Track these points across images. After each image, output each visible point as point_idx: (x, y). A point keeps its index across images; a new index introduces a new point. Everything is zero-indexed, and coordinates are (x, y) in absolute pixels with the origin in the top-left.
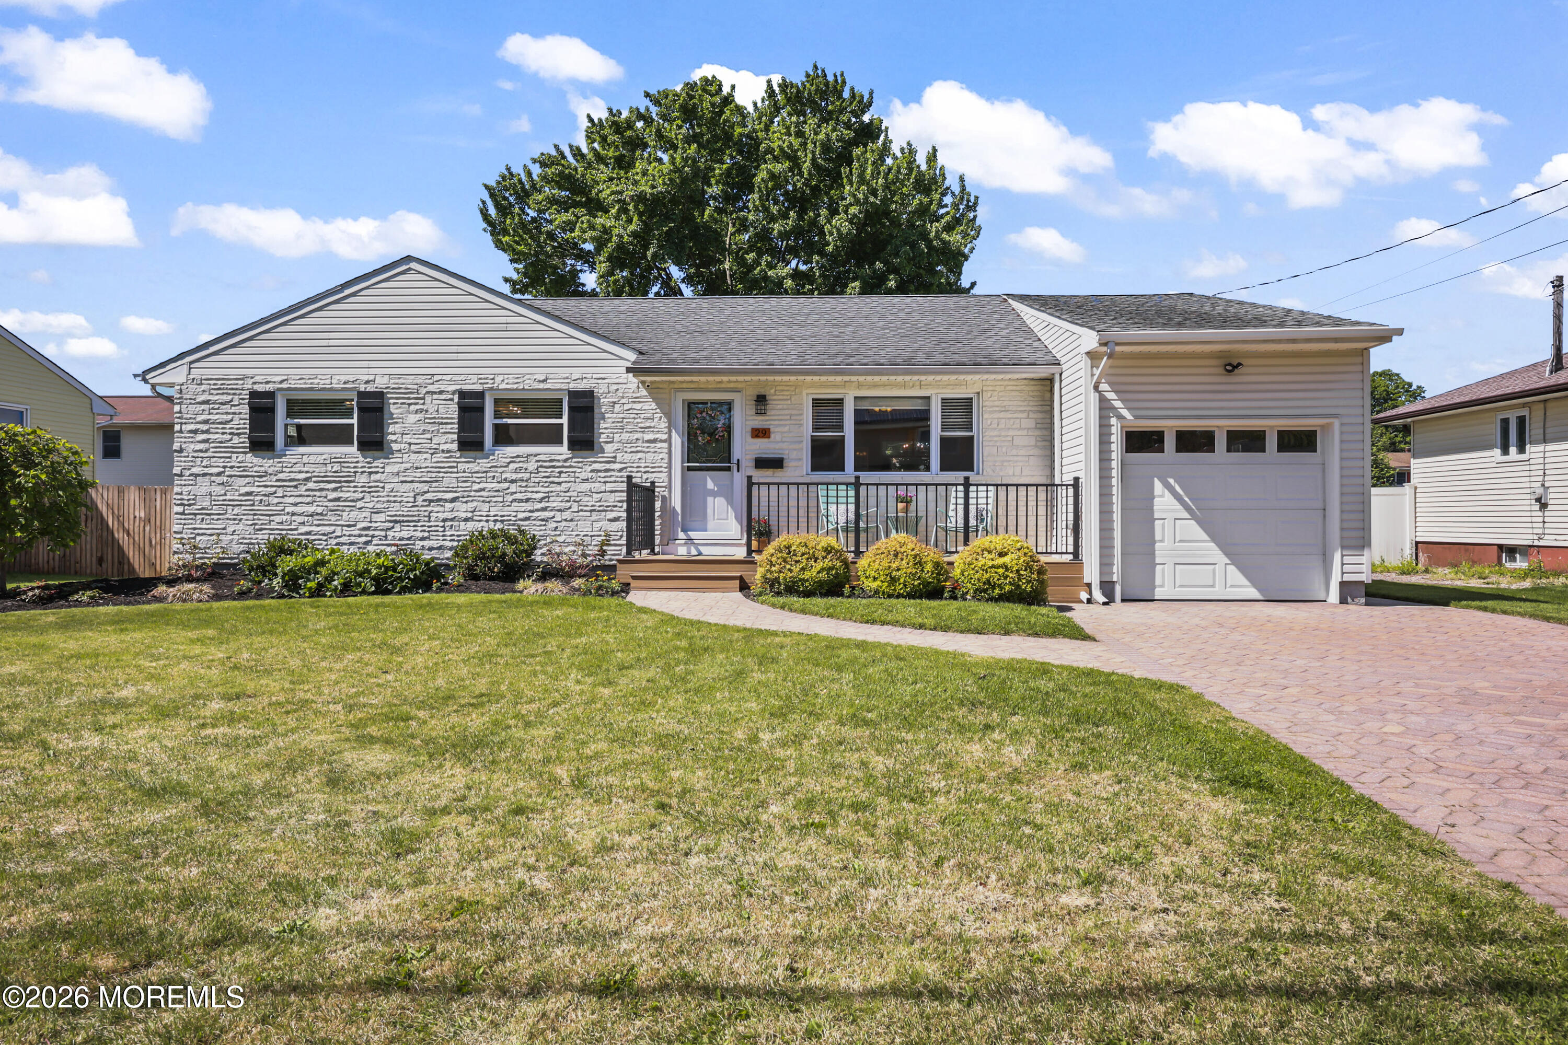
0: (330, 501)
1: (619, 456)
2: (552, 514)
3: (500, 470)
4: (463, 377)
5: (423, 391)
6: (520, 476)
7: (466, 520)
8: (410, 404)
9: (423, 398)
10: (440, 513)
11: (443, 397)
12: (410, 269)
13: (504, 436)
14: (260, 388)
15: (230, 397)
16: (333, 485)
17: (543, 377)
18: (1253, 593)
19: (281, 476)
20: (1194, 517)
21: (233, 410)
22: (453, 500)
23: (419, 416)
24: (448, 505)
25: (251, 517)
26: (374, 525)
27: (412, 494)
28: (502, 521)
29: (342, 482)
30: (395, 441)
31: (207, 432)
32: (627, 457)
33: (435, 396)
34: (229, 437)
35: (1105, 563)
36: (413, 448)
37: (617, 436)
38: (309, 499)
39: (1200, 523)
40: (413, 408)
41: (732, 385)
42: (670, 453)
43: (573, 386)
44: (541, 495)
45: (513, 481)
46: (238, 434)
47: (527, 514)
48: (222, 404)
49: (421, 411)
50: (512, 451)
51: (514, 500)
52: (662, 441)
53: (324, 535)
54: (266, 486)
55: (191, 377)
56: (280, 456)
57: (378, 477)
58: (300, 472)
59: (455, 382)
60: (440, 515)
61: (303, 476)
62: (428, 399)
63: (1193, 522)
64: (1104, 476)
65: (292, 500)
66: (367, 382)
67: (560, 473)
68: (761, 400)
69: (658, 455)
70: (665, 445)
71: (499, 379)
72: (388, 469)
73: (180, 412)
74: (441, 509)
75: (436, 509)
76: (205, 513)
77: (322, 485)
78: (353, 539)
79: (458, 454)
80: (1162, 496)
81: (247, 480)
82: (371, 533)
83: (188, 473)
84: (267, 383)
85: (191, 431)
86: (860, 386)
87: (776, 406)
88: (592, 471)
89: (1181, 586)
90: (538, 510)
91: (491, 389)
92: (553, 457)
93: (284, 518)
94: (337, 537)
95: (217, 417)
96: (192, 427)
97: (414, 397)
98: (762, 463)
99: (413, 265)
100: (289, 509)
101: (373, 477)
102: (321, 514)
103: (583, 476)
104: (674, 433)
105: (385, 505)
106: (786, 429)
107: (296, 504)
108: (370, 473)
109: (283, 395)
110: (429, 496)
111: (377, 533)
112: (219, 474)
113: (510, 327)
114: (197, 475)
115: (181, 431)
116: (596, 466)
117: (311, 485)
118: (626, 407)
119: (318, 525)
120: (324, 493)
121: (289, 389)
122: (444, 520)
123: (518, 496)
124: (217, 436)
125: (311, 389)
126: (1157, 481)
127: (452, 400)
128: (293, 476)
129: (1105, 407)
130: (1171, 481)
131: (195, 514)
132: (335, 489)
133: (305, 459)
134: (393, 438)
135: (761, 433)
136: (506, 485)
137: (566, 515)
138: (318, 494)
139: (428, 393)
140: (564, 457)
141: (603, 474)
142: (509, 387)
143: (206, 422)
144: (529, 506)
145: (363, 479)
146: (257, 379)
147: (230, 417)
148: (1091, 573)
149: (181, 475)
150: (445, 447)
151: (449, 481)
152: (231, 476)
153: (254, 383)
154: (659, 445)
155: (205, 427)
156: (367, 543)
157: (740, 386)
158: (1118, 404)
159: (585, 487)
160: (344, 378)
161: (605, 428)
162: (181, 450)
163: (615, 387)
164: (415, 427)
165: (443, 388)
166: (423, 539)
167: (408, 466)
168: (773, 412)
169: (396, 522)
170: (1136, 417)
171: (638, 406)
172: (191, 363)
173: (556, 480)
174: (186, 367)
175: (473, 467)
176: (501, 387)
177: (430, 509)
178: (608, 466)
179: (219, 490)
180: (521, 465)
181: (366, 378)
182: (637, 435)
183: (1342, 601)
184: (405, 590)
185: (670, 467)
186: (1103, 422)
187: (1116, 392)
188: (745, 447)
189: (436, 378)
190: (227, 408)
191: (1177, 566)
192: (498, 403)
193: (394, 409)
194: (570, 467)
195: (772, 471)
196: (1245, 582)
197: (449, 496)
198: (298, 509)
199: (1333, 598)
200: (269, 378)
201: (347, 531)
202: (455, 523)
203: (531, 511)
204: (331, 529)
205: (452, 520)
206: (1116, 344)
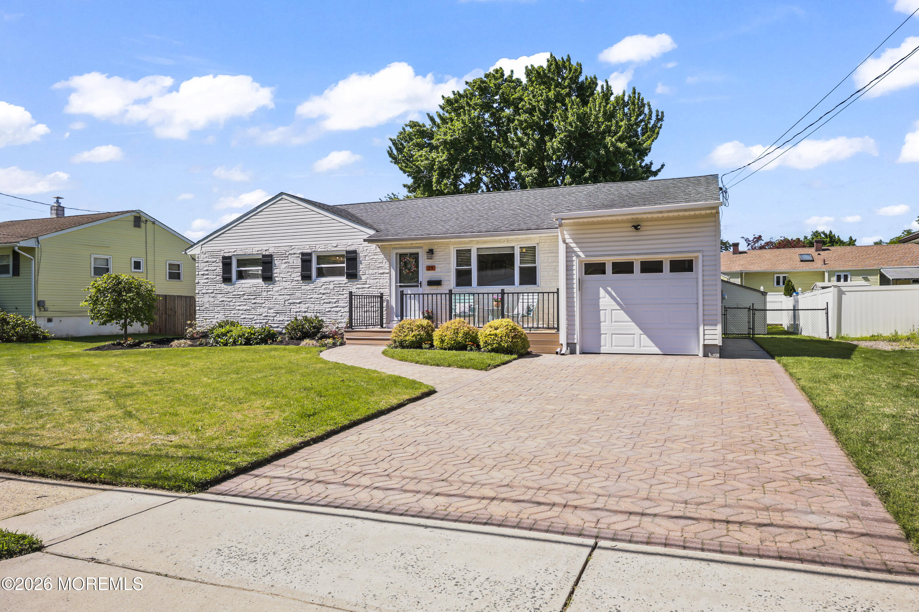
0: (253, 304)
1: (368, 281)
2: (340, 309)
3: (318, 289)
4: (303, 247)
5: (287, 253)
6: (326, 291)
7: (305, 312)
8: (282, 260)
9: (287, 257)
11: (295, 256)
12: (282, 198)
13: (321, 273)
14: (226, 255)
15: (215, 259)
16: (254, 297)
17: (335, 245)
18: (656, 350)
19: (234, 293)
20: (622, 308)
21: (217, 265)
22: (300, 303)
23: (286, 265)
24: (298, 305)
25: (223, 311)
26: (269, 314)
27: (283, 300)
28: (319, 313)
29: (257, 295)
30: (277, 277)
31: (207, 275)
32: (372, 281)
33: (292, 256)
35: (570, 333)
36: (284, 279)
37: (367, 271)
38: (244, 303)
39: (626, 312)
40: (284, 261)
41: (418, 245)
42: (390, 279)
43: (348, 249)
44: (335, 300)
45: (324, 294)
47: (329, 309)
48: (213, 262)
49: (287, 262)
50: (324, 279)
51: (324, 303)
52: (386, 273)
53: (250, 319)
54: (229, 298)
55: (202, 251)
56: (234, 285)
58: (241, 291)
59: (300, 249)
60: (294, 310)
61: (242, 293)
62: (290, 257)
63: (622, 311)
64: (569, 288)
65: (238, 304)
66: (266, 250)
67: (343, 289)
68: (431, 252)
69: (385, 281)
70: (388, 275)
71: (318, 246)
72: (274, 289)
73: (198, 266)
74: (295, 307)
75: (293, 307)
76: (207, 310)
77: (250, 297)
78: (261, 321)
79: (301, 282)
80: (604, 297)
81: (222, 295)
82: (268, 318)
83: (201, 292)
84: (229, 252)
85: (202, 275)
86: (478, 242)
87: (438, 255)
88: (357, 288)
89: (615, 346)
90: (334, 307)
91: (314, 251)
92: (340, 282)
93: (236, 312)
94: (255, 320)
95: (211, 268)
96: (202, 273)
97: (285, 256)
98: (431, 283)
99: (284, 196)
100: (237, 308)
101: (269, 293)
102: (249, 310)
103: (353, 291)
104: (392, 270)
105: (273, 306)
106: (443, 265)
107: (240, 306)
108: (268, 291)
109: (235, 258)
110: (290, 301)
111: (270, 318)
112: (212, 293)
113: (322, 222)
114: (204, 294)
115: (198, 275)
116: (358, 286)
117: (245, 297)
118: (371, 257)
119: (248, 315)
120: (250, 301)
121: (237, 255)
122: (296, 312)
123: (326, 301)
124: (211, 276)
125: (245, 254)
126: (601, 288)
127: (299, 257)
128: (239, 293)
129: (569, 251)
130: (609, 289)
131: (204, 310)
132: (254, 299)
133: (243, 286)
134: (276, 275)
135: (431, 268)
136: (321, 296)
138: (248, 301)
139: (290, 254)
140: (344, 282)
141: (361, 290)
142: (322, 250)
143: (207, 270)
144: (330, 305)
145: (265, 294)
146: (226, 251)
147: (215, 268)
148: (563, 339)
149: (198, 294)
150: (296, 279)
151: (298, 294)
152: (216, 294)
153: (224, 253)
154: (385, 275)
155: (206, 273)
156: (266, 323)
157: (421, 245)
158: (577, 249)
160: (257, 249)
161: (362, 267)
162: (198, 283)
163: (366, 248)
164: (285, 270)
165: (295, 252)
167: (282, 287)
168: (437, 258)
169: (277, 313)
170: (586, 256)
171: (376, 257)
172: (202, 245)
173: (342, 293)
174: (200, 247)
175: (308, 287)
176: (319, 250)
177: (290, 307)
178: (363, 286)
179: (212, 300)
180: (327, 286)
181: (266, 248)
182: (376, 271)
183: (705, 355)
184: (257, 343)
185: (390, 286)
186: (569, 259)
187: (576, 243)
188: (424, 275)
189: (293, 247)
190: (214, 264)
191: (613, 335)
192: (319, 257)
193: (277, 262)
194: (347, 287)
195: (435, 287)
196: (652, 344)
197: (298, 301)
198: (241, 308)
199: (701, 354)
200: (230, 250)
201: (259, 317)
202: (301, 314)
203: (331, 308)
204: (252, 316)
205: (299, 312)
206: (562, 219)
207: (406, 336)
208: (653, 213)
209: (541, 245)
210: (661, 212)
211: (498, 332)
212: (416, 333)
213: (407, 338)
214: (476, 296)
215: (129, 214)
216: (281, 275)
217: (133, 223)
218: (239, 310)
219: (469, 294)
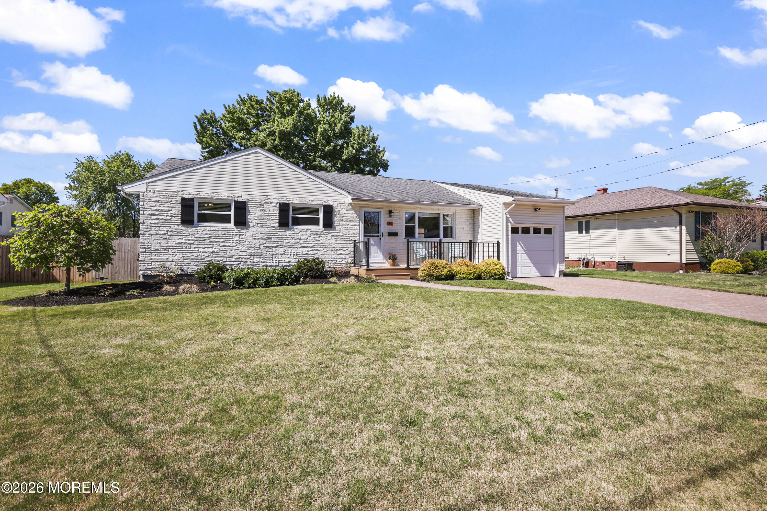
0: (221, 246)
1: (341, 230)
2: (316, 252)
3: (296, 235)
4: (280, 198)
5: (263, 202)
6: (304, 237)
7: (282, 254)
8: (257, 207)
9: (263, 205)
10: (271, 252)
11: (272, 205)
12: (257, 152)
13: (297, 222)
14: (186, 197)
15: (170, 200)
16: (222, 240)
17: (312, 200)
19: (197, 236)
21: (172, 205)
22: (276, 247)
23: (261, 212)
24: (274, 249)
25: (181, 254)
26: (241, 257)
27: (258, 244)
28: (297, 255)
29: (226, 239)
30: (251, 222)
31: (158, 215)
32: (345, 231)
33: (269, 204)
34: (170, 218)
36: (259, 225)
37: (341, 223)
38: (211, 246)
39: (527, 254)
40: (258, 209)
41: (380, 206)
42: (359, 230)
43: (324, 203)
44: (312, 245)
45: (301, 239)
46: (175, 217)
47: (307, 252)
48: (166, 202)
49: (263, 210)
50: (300, 227)
51: (301, 247)
52: (357, 225)
54: (189, 240)
55: (149, 189)
56: (196, 227)
57: (243, 237)
58: (206, 234)
59: (277, 199)
61: (208, 236)
62: (265, 205)
63: (525, 254)
65: (202, 246)
66: (238, 197)
67: (319, 236)
68: (390, 212)
69: (355, 231)
70: (358, 227)
71: (295, 199)
72: (247, 234)
73: (143, 205)
74: (271, 250)
75: (269, 250)
76: (157, 252)
77: (217, 240)
78: (232, 263)
79: (279, 228)
80: (519, 248)
81: (179, 237)
82: (240, 260)
83: (148, 233)
84: (190, 194)
85: (149, 214)
86: (419, 209)
87: (395, 214)
88: (332, 236)
90: (311, 251)
91: (292, 203)
92: (317, 230)
93: (199, 254)
94: (224, 262)
95: (163, 208)
96: (150, 212)
97: (259, 204)
98: (391, 234)
100: (202, 250)
101: (241, 237)
102: (217, 252)
103: (328, 238)
104: (360, 223)
105: (247, 249)
106: (398, 222)
107: (204, 248)
108: (240, 235)
109: (197, 201)
110: (266, 245)
111: (243, 260)
112: (165, 234)
113: (299, 179)
114: (152, 235)
115: (144, 214)
116: (333, 234)
118: (344, 212)
119: (215, 257)
120: (218, 243)
121: (200, 198)
122: (272, 255)
123: (303, 245)
124: (163, 217)
125: (212, 198)
127: (276, 206)
128: (203, 235)
130: (520, 242)
131: (151, 253)
132: (223, 242)
133: (208, 228)
134: (250, 221)
135: (390, 224)
136: (298, 241)
137: (322, 252)
138: (215, 243)
139: (265, 203)
140: (321, 230)
141: (335, 237)
142: (299, 202)
143: (157, 210)
144: (307, 249)
145: (237, 237)
146: (184, 192)
147: (170, 209)
149: (144, 234)
150: (273, 225)
151: (275, 239)
152: (171, 235)
153: (183, 194)
154: (356, 227)
155: (157, 213)
156: (238, 264)
157: (383, 207)
158: (510, 219)
159: (329, 242)
160: (227, 195)
161: (336, 220)
162: (144, 223)
163: (340, 204)
164: (260, 217)
165: (272, 201)
166: (263, 262)
167: (257, 232)
168: (394, 217)
169: (251, 255)
171: (348, 212)
172: (149, 183)
173: (318, 239)
174: (145, 185)
175: (285, 233)
176: (296, 202)
177: (266, 250)
178: (337, 234)
179: (165, 241)
180: (304, 233)
181: (238, 195)
182: (348, 223)
185: (359, 235)
188: (384, 228)
189: (268, 197)
190: (169, 205)
192: (293, 208)
193: (251, 209)
194: (323, 234)
195: (394, 238)
197: (275, 245)
198: (205, 250)
199: (558, 276)
200: (190, 192)
201: (229, 259)
202: (277, 256)
204: (222, 258)
205: (276, 254)
206: (518, 201)
209: (456, 214)
214: (424, 243)
218: (203, 252)
219: (420, 242)
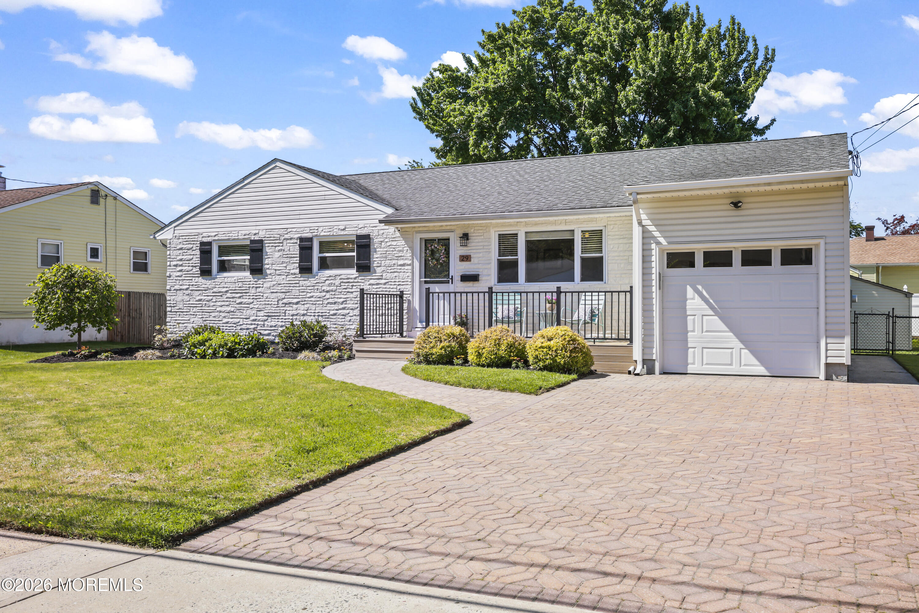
0: (238, 304)
1: (384, 274)
2: (348, 311)
3: (321, 285)
4: (302, 229)
5: (282, 238)
6: (331, 288)
7: (304, 315)
8: (276, 247)
9: (282, 243)
11: (292, 241)
12: (276, 166)
13: (324, 264)
14: (205, 240)
15: (192, 246)
16: (238, 295)
17: (343, 228)
18: (762, 370)
19: (215, 290)
20: (717, 313)
21: (193, 253)
22: (297, 303)
23: (280, 253)
24: (295, 306)
25: (201, 314)
26: (258, 318)
27: (276, 300)
28: (322, 316)
29: (243, 293)
30: (268, 269)
31: (181, 265)
32: (389, 275)
33: (288, 241)
35: (647, 346)
36: (278, 272)
37: (383, 262)
38: (227, 303)
39: (721, 318)
40: (277, 248)
41: (448, 228)
42: (413, 273)
43: (359, 232)
44: (342, 300)
45: (327, 292)
47: (335, 312)
48: (188, 249)
49: (282, 250)
50: (328, 273)
51: (328, 303)
52: (408, 265)
53: (234, 324)
54: (208, 296)
55: (175, 235)
56: (214, 279)
58: (224, 287)
59: (297, 232)
60: (290, 312)
61: (225, 290)
62: (285, 243)
63: (716, 317)
64: (646, 285)
65: (219, 304)
66: (255, 234)
67: (352, 286)
68: (465, 237)
69: (406, 274)
70: (410, 267)
71: (320, 229)
72: (265, 285)
73: (170, 255)
74: (291, 309)
75: (288, 309)
76: (181, 311)
77: (234, 295)
78: (248, 326)
79: (299, 275)
80: (693, 299)
81: (199, 292)
82: (256, 323)
83: (173, 289)
84: (209, 237)
85: (174, 266)
86: (527, 224)
87: (474, 241)
88: (370, 285)
89: (707, 364)
90: (340, 309)
91: (316, 236)
92: (349, 276)
93: (216, 314)
94: (241, 325)
95: (186, 257)
96: (175, 263)
97: (279, 241)
98: (465, 278)
99: (278, 164)
100: (218, 309)
101: (259, 290)
102: (233, 312)
103: (365, 288)
104: (415, 260)
105: (264, 306)
106: (481, 255)
107: (221, 306)
108: (257, 287)
109: (217, 244)
110: (285, 301)
111: (259, 323)
112: (187, 289)
113: (327, 197)
114: (177, 290)
115: (170, 266)
116: (372, 282)
117: (229, 295)
118: (388, 244)
119: (232, 318)
120: (234, 300)
121: (218, 240)
122: (293, 315)
123: (330, 300)
124: (186, 268)
125: (229, 240)
126: (688, 286)
127: (296, 243)
128: (220, 290)
129: (646, 236)
130: (700, 287)
131: (176, 312)
132: (240, 297)
133: (226, 280)
134: (267, 266)
135: (465, 258)
136: (324, 294)
138: (231, 300)
139: (284, 239)
140: (354, 276)
141: (375, 287)
142: (325, 234)
143: (181, 260)
144: (336, 307)
145: (253, 291)
146: (204, 235)
147: (192, 257)
148: (637, 354)
149: (170, 290)
150: (292, 271)
151: (295, 292)
152: (192, 290)
153: (203, 237)
154: (406, 267)
155: (180, 263)
156: (255, 329)
157: (453, 228)
158: (657, 234)
160: (244, 232)
161: (376, 257)
162: (170, 276)
163: (382, 232)
164: (278, 260)
165: (292, 236)
167: (275, 283)
168: (473, 244)
169: (269, 316)
170: (669, 243)
171: (394, 243)
172: (175, 227)
173: (350, 290)
174: (173, 229)
175: (307, 283)
176: (322, 234)
177: (285, 308)
178: (378, 281)
179: (186, 298)
180: (332, 281)
181: (254, 232)
182: (394, 262)
183: (828, 378)
184: (243, 356)
185: (413, 281)
186: (646, 247)
187: (656, 226)
188: (456, 268)
189: (289, 230)
190: (190, 252)
191: (704, 350)
192: (321, 244)
193: (268, 250)
194: (358, 282)
195: (470, 284)
196: (756, 362)
197: (295, 301)
198: (223, 309)
199: (822, 376)
200: (210, 234)
201: (246, 321)
202: (298, 317)
203: (337, 310)
204: (238, 320)
205: (296, 315)
206: (638, 194)
207: (433, 347)
208: (759, 185)
209: (610, 228)
210: (769, 184)
211: (552, 343)
212: (446, 344)
213: (434, 350)
214: (524, 295)
215: (85, 187)
216: (274, 267)
217: (89, 198)
218: (220, 312)
219: (515, 292)
